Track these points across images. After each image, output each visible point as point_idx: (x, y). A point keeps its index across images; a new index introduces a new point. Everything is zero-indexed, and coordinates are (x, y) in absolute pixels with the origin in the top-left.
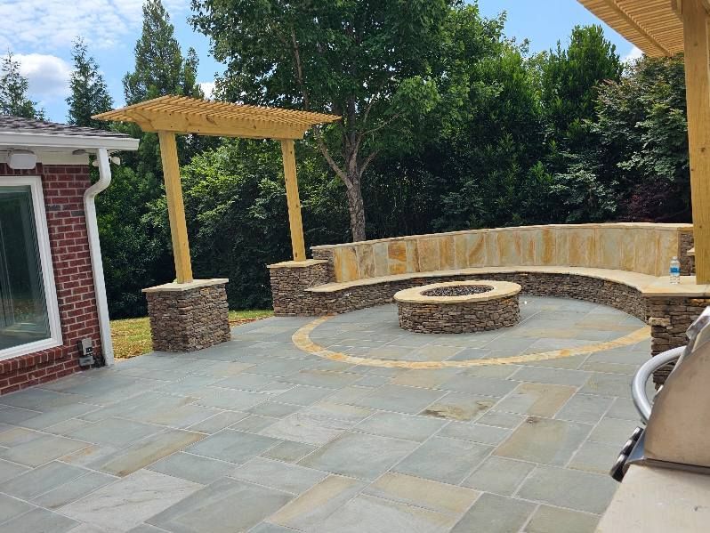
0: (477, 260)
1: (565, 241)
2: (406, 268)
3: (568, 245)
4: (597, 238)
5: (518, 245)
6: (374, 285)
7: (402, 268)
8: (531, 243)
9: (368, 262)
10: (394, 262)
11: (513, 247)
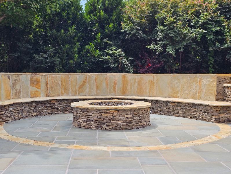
0: (83, 91)
1: (135, 82)
2: (40, 93)
3: (136, 84)
4: (155, 81)
5: (107, 83)
6: (26, 103)
7: (38, 94)
8: (115, 82)
9: (17, 87)
10: (33, 89)
11: (104, 85)
